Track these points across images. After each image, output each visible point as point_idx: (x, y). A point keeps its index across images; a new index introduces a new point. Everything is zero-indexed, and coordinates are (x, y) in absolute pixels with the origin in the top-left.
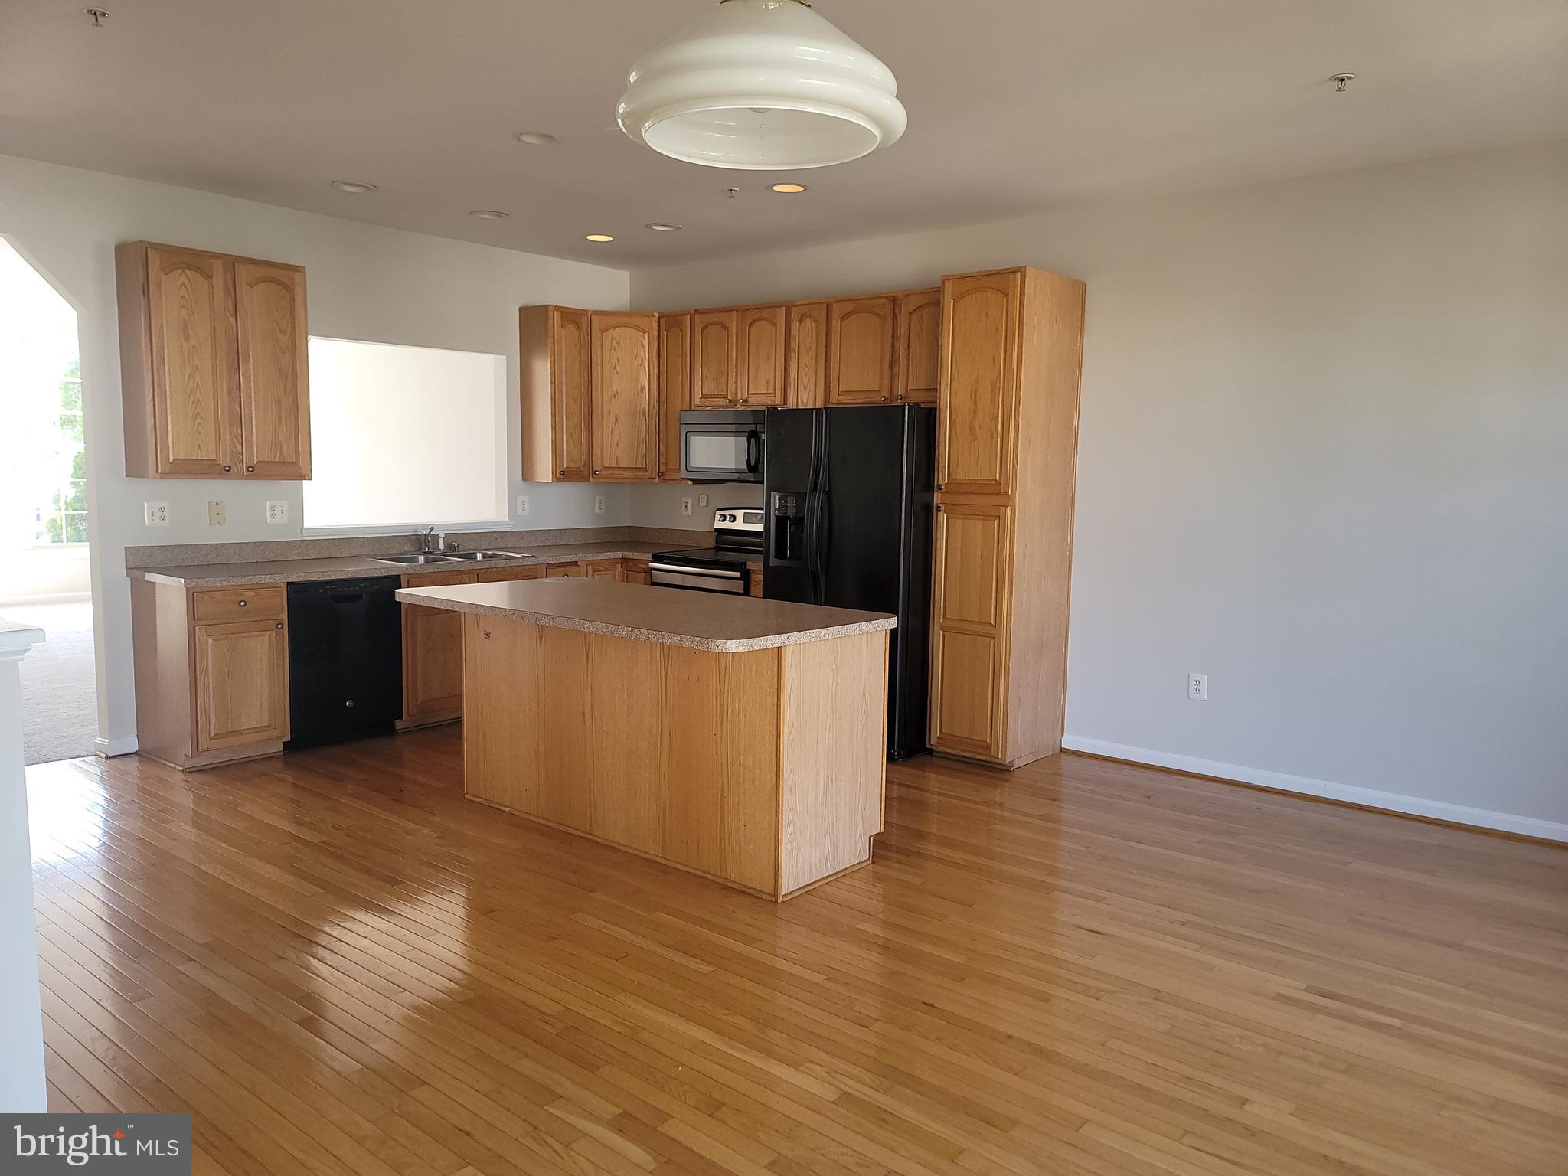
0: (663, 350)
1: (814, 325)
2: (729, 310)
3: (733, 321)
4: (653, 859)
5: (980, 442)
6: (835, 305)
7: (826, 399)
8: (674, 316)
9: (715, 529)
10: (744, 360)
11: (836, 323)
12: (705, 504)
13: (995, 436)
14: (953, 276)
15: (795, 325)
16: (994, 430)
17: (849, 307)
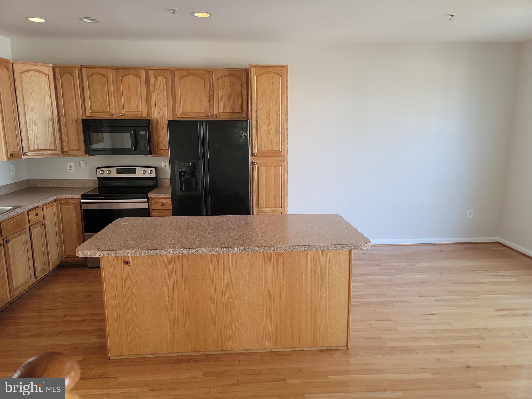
0: (59, 84)
1: (165, 80)
2: (107, 68)
3: (110, 74)
4: (270, 351)
5: (272, 136)
6: (176, 71)
7: (174, 115)
8: (68, 67)
9: (97, 178)
10: (120, 94)
11: (177, 80)
12: (85, 165)
13: (278, 133)
14: (254, 65)
15: (152, 80)
16: (278, 131)
17: (185, 73)
